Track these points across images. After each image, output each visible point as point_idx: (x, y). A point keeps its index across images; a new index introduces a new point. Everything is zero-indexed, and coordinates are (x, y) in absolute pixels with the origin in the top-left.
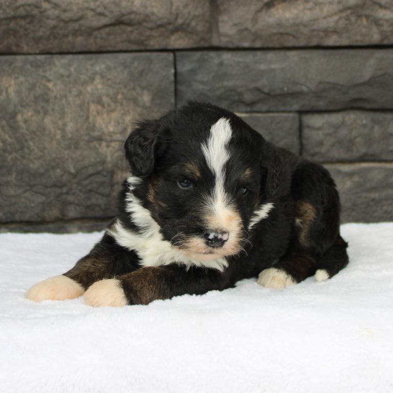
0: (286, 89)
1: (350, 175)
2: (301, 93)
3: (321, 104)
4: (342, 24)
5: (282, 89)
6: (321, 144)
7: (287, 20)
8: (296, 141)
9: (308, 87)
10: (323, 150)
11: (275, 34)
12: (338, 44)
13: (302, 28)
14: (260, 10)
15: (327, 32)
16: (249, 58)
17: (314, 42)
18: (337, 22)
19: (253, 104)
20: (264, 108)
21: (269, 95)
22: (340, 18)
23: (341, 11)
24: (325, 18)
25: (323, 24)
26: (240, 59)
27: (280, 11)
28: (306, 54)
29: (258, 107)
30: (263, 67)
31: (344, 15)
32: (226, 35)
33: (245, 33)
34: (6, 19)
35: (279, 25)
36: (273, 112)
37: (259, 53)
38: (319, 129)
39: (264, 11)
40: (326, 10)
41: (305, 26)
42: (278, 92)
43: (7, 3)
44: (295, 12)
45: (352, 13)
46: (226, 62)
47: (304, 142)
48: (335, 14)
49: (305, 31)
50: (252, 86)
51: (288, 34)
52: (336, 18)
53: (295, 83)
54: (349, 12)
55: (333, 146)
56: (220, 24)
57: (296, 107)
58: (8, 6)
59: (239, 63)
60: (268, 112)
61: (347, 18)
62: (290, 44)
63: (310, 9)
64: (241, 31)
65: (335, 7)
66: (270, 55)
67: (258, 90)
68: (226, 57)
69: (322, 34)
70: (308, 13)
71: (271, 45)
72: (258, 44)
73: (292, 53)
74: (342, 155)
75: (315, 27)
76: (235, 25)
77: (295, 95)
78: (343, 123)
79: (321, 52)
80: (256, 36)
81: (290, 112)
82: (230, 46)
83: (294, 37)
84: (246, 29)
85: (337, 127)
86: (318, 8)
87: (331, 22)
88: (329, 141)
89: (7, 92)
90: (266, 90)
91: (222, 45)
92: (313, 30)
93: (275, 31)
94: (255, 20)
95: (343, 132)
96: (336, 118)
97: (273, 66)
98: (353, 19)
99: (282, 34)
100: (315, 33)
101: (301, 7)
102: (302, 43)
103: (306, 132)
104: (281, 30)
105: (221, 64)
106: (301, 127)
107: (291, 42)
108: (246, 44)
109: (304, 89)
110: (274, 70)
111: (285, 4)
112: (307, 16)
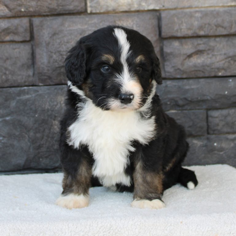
0: (199, 98)
1: (233, 140)
2: (207, 100)
3: (217, 105)
4: (226, 65)
5: (197, 98)
6: (218, 125)
7: (199, 64)
8: (205, 124)
9: (210, 97)
10: (219, 128)
11: (193, 71)
12: (225, 75)
13: (206, 67)
14: (185, 59)
15: (219, 69)
16: (180, 83)
17: (213, 74)
18: (224, 64)
19: (183, 106)
20: (189, 108)
21: (191, 102)
22: (226, 62)
23: (226, 59)
24: (218, 62)
25: (217, 65)
26: (176, 84)
27: (195, 59)
28: (209, 80)
29: (186, 107)
30: (187, 87)
31: (227, 60)
32: (169, 72)
33: (178, 71)
34: (59, 67)
35: (195, 66)
36: (193, 109)
37: (185, 80)
38: (216, 117)
39: (187, 60)
40: (218, 58)
41: (208, 66)
42: (195, 100)
43: (60, 60)
44: (203, 59)
45: (231, 60)
46: (169, 85)
47: (209, 124)
48: (223, 60)
49: (208, 69)
50: (182, 97)
51: (199, 71)
52: (224, 62)
53: (204, 95)
54: (230, 59)
55: (224, 126)
56: (166, 67)
57: (205, 107)
58: (60, 61)
59: (175, 85)
60: (190, 109)
61: (229, 62)
62: (201, 76)
63: (210, 58)
64: (176, 70)
65: (223, 57)
66: (191, 81)
67: (186, 99)
68: (169, 83)
69: (216, 70)
70: (209, 60)
71: (191, 76)
72: (184, 76)
73: (202, 80)
74: (229, 130)
75: (213, 67)
76: (173, 67)
77: (204, 101)
78: (229, 114)
79: (217, 79)
80: (184, 72)
81: (202, 109)
82: (171, 77)
83: (203, 72)
84: (179, 69)
85: (226, 117)
86: (214, 57)
87: (221, 64)
88: (221, 124)
89: (60, 103)
90: (190, 99)
91: (167, 77)
92: (212, 69)
93: (193, 69)
94: (182, 64)
95: (229, 119)
96: (225, 112)
97: (193, 87)
98: (232, 62)
99: (196, 71)
100: (213, 70)
101: (206, 57)
102: (207, 75)
103: (210, 119)
104: (196, 69)
105: (166, 86)
106: (207, 117)
107: (201, 75)
108: (178, 76)
109: (209, 98)
110: (193, 89)
111: (198, 56)
112: (208, 61)
